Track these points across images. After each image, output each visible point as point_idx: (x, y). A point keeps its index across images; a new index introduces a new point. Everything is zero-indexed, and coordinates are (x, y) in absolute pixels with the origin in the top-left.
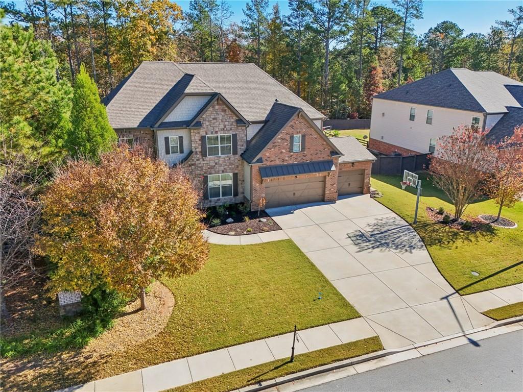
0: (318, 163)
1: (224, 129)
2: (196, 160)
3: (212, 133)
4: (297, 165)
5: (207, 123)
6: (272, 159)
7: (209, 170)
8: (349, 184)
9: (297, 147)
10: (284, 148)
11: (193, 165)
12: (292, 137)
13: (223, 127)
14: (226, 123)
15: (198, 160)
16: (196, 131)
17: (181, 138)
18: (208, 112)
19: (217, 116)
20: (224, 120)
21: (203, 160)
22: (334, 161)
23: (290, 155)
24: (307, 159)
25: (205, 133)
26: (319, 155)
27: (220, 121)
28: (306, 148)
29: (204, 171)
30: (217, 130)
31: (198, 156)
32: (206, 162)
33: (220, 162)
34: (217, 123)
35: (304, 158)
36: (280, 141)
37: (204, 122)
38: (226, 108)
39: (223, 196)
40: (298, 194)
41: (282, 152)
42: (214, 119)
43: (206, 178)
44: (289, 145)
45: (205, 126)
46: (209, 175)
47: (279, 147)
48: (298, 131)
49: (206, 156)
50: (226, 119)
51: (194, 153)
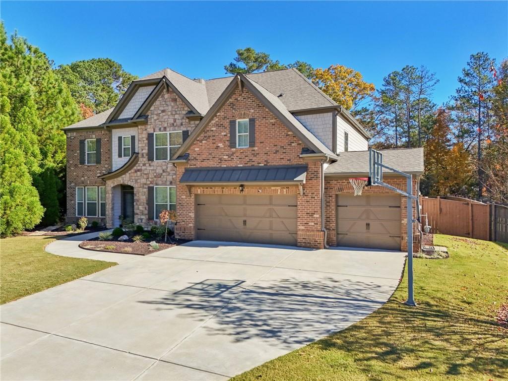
0: (277, 169)
1: (173, 125)
2: (141, 165)
3: (160, 130)
4: (242, 169)
5: (156, 118)
6: (204, 157)
7: (155, 179)
8: (368, 225)
9: (243, 139)
10: (221, 141)
11: (139, 170)
12: (233, 123)
13: (172, 122)
14: (177, 116)
15: (144, 165)
16: (143, 127)
17: (133, 138)
18: (157, 103)
19: (166, 108)
20: (174, 113)
21: (150, 165)
22: (312, 167)
23: (230, 153)
24: (260, 161)
25: (153, 129)
26: (279, 156)
27: (169, 113)
28: (257, 141)
29: (150, 180)
30: (166, 125)
31: (145, 159)
32: (152, 168)
33: (169, 170)
34: (166, 117)
35: (254, 159)
36: (214, 129)
37: (152, 116)
38: (177, 97)
40: (252, 224)
41: (218, 147)
42: (163, 111)
43: (151, 190)
44: (229, 135)
45: (153, 120)
46: (155, 187)
47: (214, 138)
48: (243, 112)
49: (152, 160)
50: (176, 111)
51: (140, 156)
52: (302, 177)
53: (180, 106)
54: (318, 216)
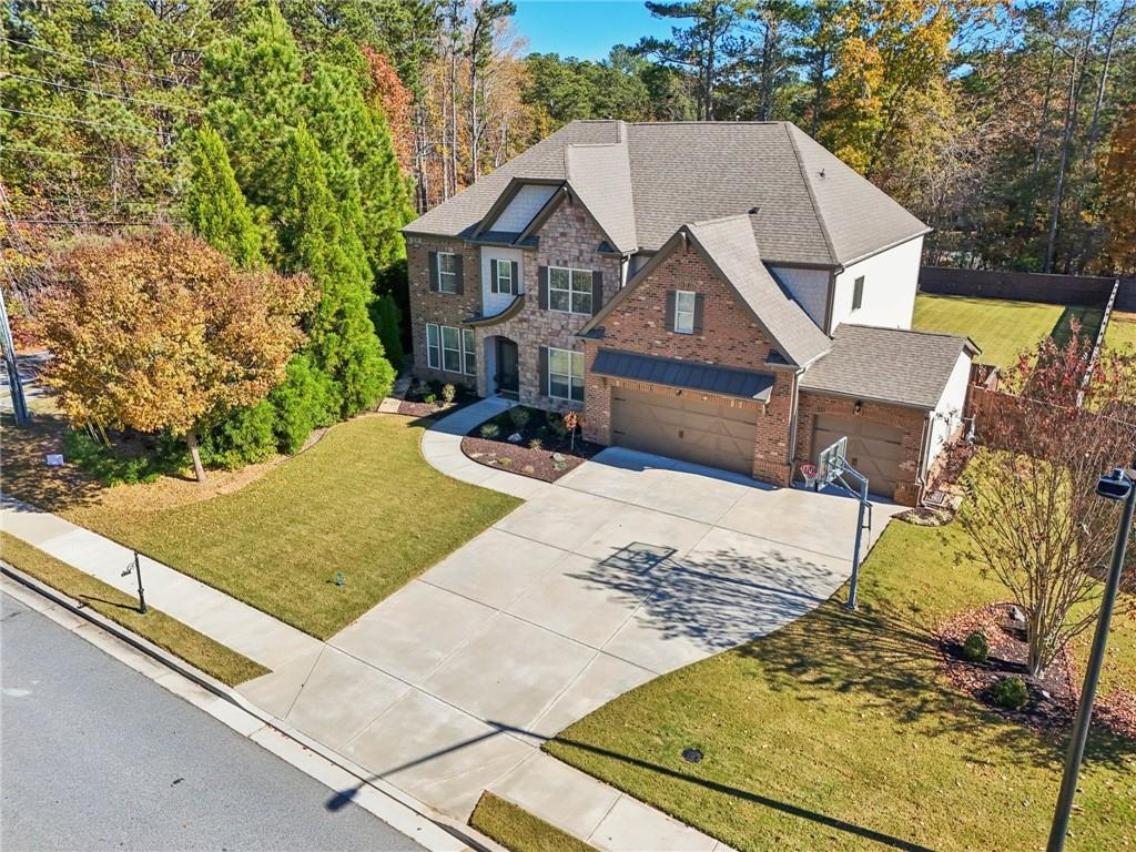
0: (732, 373)
1: (578, 259)
2: (529, 313)
3: (557, 264)
4: (681, 364)
5: (551, 243)
6: (626, 336)
7: (550, 337)
9: (685, 320)
10: (652, 318)
11: (525, 320)
12: (671, 295)
13: (577, 254)
14: (584, 247)
15: (533, 313)
16: (531, 255)
17: (514, 265)
18: (553, 220)
19: (567, 230)
20: (580, 240)
21: (542, 315)
22: (781, 379)
23: (665, 337)
24: (708, 357)
25: (546, 260)
26: (734, 355)
27: (573, 240)
28: (706, 328)
29: (542, 337)
30: (567, 258)
31: (534, 305)
32: (545, 320)
33: (570, 327)
34: (567, 245)
35: (700, 352)
36: (643, 298)
37: (546, 239)
39: (572, 398)
40: (691, 437)
41: (647, 326)
42: (563, 235)
43: (543, 352)
44: (664, 311)
45: (546, 246)
46: (550, 348)
47: (642, 311)
48: (686, 283)
49: (546, 309)
50: (583, 238)
51: (526, 298)
52: (765, 395)
53: (589, 231)
54: (784, 445)
